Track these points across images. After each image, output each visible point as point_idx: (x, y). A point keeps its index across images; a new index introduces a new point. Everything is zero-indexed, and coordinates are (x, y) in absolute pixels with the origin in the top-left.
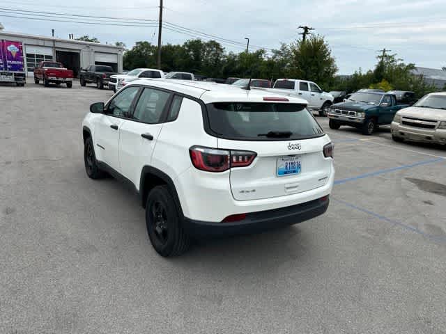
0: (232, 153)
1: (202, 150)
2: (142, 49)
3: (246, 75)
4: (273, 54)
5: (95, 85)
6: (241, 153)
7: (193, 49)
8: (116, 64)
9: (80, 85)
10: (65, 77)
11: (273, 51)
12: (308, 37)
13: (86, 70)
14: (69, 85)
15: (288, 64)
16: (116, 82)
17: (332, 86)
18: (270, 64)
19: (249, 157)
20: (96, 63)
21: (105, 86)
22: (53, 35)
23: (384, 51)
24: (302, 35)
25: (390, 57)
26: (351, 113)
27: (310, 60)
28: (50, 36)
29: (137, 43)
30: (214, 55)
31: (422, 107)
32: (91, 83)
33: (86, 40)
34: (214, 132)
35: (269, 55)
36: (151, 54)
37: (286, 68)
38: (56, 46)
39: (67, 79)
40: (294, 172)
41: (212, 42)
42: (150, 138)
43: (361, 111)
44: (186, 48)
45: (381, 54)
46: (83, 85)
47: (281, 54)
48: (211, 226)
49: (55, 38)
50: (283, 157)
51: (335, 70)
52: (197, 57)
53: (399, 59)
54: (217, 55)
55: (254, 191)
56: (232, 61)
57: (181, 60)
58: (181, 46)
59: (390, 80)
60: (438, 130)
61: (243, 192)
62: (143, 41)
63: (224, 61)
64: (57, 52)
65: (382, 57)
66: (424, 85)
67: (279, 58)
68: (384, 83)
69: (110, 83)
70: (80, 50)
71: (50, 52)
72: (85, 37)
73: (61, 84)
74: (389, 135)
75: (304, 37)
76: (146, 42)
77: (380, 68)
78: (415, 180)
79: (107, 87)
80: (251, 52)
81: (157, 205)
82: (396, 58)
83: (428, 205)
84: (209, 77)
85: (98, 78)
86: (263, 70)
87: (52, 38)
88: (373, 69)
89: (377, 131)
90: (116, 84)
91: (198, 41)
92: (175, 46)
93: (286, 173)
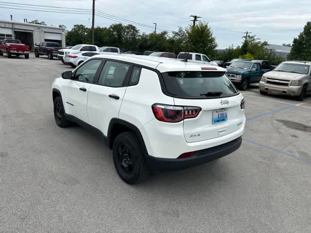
0: (185, 108)
1: (163, 107)
2: (79, 30)
3: (155, 49)
4: (173, 35)
5: (47, 56)
6: (190, 108)
7: (117, 30)
8: (61, 41)
9: (35, 56)
10: (23, 51)
11: (173, 32)
12: (197, 23)
13: (39, 46)
14: (27, 57)
15: (184, 42)
16: (63, 54)
17: (214, 57)
18: (172, 41)
19: (196, 111)
20: (46, 40)
21: (54, 57)
22: (12, 19)
23: (247, 33)
24: (193, 22)
25: (252, 37)
26: (232, 76)
27: (199, 39)
28: (9, 20)
29: (75, 26)
30: (132, 35)
31: (279, 71)
32: (43, 55)
33: (36, 23)
34: (170, 93)
35: (170, 35)
36: (86, 34)
37: (182, 44)
38: (14, 27)
39: (25, 52)
40: (223, 120)
41: (130, 25)
42: (117, 98)
43: (239, 74)
44: (111, 30)
45: (245, 35)
46: (37, 56)
47: (179, 35)
48: (170, 161)
49: (13, 21)
50: (216, 111)
51: (215, 46)
52: (120, 36)
53: (257, 39)
54: (133, 35)
55: (199, 135)
56: (144, 39)
57: (108, 38)
58: (107, 28)
59: (252, 53)
60: (290, 87)
61: (192, 136)
62: (79, 24)
63: (139, 39)
64: (15, 32)
65: (246, 37)
66: (274, 56)
67: (177, 37)
68: (248, 55)
69: (59, 55)
70: (33, 31)
71: (10, 32)
72: (36, 21)
73: (21, 56)
74: (258, 90)
75: (194, 23)
76: (81, 25)
77: (246, 44)
78: (282, 120)
79: (55, 58)
80: (158, 33)
81: (123, 146)
82: (255, 38)
83: (294, 138)
84: (129, 50)
85: (48, 51)
86: (167, 46)
87: (12, 21)
88: (241, 45)
89: (250, 88)
90: (64, 56)
91: (120, 25)
92: (103, 28)
93: (218, 121)
